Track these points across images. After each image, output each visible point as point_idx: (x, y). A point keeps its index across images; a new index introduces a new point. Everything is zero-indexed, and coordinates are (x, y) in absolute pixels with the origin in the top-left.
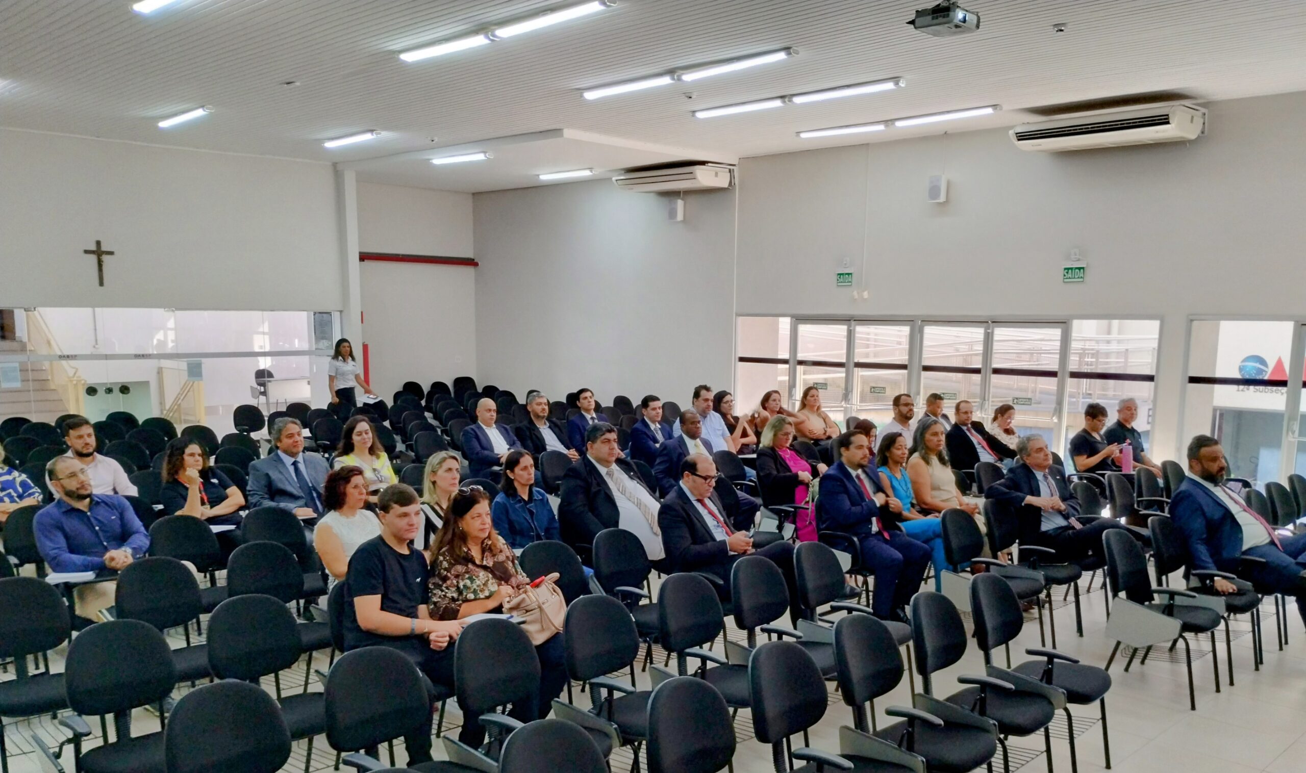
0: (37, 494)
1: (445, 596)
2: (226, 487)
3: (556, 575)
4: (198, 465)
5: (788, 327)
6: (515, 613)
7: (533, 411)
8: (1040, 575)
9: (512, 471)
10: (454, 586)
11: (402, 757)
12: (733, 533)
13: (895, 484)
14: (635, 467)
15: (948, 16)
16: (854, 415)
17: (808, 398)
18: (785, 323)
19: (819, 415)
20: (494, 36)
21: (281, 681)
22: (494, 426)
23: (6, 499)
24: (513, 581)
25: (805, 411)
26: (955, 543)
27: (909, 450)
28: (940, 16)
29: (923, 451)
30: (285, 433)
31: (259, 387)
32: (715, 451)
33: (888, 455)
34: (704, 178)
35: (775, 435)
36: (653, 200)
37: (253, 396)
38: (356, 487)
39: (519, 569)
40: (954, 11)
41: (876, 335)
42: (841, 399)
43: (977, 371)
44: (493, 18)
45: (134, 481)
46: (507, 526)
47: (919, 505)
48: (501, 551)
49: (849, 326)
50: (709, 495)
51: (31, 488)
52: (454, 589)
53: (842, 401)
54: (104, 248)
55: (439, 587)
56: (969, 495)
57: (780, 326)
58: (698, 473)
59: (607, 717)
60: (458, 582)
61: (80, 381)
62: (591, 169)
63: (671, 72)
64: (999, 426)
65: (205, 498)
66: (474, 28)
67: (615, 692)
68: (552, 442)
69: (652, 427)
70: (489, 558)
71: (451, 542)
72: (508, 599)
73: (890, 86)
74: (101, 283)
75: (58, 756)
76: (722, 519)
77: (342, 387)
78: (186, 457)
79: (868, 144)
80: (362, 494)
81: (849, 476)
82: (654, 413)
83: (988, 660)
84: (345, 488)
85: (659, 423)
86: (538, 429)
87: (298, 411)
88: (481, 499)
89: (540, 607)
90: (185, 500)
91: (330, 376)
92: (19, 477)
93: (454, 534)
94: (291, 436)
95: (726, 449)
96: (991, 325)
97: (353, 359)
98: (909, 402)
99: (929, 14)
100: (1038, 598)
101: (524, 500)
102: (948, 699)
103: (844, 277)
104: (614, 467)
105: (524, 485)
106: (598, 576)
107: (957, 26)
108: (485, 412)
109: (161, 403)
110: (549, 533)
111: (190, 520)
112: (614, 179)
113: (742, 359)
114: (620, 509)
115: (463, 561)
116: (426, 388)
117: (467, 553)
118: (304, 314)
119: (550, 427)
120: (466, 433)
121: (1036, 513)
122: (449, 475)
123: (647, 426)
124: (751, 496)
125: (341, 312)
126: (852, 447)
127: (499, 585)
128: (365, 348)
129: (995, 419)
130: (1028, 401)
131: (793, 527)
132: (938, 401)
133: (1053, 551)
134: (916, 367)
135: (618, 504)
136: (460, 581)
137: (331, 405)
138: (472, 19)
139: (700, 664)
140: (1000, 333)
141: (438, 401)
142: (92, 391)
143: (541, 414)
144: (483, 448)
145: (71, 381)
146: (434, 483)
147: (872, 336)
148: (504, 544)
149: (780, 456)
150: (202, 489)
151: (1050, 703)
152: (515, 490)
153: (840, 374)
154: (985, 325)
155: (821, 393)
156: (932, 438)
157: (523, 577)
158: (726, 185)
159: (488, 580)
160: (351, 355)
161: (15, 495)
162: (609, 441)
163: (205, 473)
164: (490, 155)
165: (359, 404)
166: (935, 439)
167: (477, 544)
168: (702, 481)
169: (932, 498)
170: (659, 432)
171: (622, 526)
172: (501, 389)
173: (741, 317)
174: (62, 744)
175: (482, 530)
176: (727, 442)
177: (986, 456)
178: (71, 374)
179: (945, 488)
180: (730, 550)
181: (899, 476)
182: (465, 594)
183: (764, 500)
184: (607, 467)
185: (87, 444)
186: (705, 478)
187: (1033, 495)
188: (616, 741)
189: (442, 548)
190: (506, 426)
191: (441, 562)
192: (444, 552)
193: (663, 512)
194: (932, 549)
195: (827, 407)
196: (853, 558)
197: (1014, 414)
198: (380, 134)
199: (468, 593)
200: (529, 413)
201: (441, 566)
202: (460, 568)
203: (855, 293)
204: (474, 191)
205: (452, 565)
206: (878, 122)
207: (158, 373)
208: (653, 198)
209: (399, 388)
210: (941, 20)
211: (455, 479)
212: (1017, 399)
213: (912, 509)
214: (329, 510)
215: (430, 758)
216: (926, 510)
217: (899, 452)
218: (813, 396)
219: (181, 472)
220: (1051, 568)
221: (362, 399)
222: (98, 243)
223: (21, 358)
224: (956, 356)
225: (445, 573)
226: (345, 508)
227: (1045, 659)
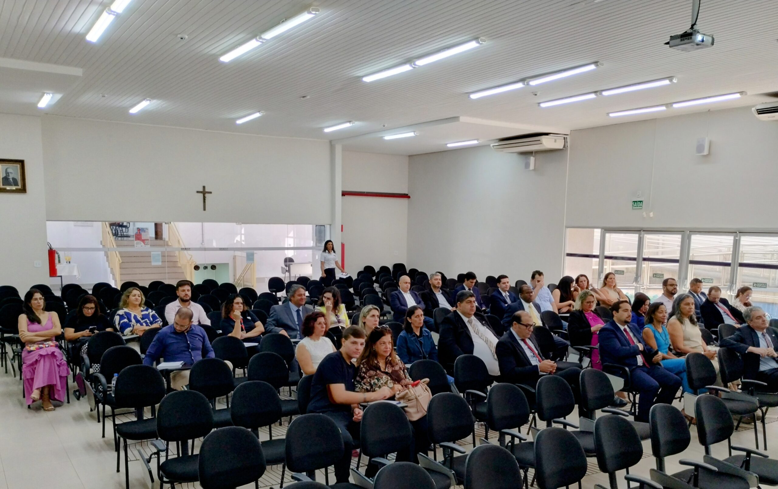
0: (160, 322)
1: (362, 388)
2: (255, 321)
3: (427, 380)
4: (240, 309)
5: (599, 234)
6: (402, 401)
7: (432, 283)
8: (756, 400)
9: (410, 318)
10: (368, 383)
11: (333, 480)
12: (543, 360)
13: (658, 335)
14: (486, 318)
15: (691, 38)
16: (642, 291)
17: (608, 279)
18: (597, 232)
19: (615, 290)
20: (415, 65)
21: (272, 432)
22: (409, 292)
23: (144, 324)
24: (403, 382)
25: (606, 288)
26: (695, 376)
27: (669, 314)
28: (686, 39)
29: (679, 315)
30: (297, 293)
31: (286, 268)
32: (542, 311)
33: (653, 316)
34: (547, 143)
35: (582, 303)
36: (516, 157)
37: (283, 273)
38: (320, 323)
39: (407, 375)
40: (695, 35)
41: (663, 240)
42: (633, 280)
43: (728, 265)
44: (415, 54)
45: (209, 317)
46: (406, 350)
47: (674, 349)
48: (397, 364)
49: (640, 235)
50: (529, 336)
51: (157, 318)
52: (368, 385)
53: (634, 282)
54: (207, 190)
55: (359, 382)
56: (712, 345)
57: (595, 234)
58: (522, 323)
59: (449, 466)
60: (370, 380)
61: (193, 262)
62: (477, 140)
63: (522, 80)
64: (740, 301)
65: (244, 327)
66: (404, 61)
67: (455, 452)
68: (443, 302)
69: (504, 294)
70: (389, 367)
71: (368, 357)
72: (398, 392)
73: (667, 82)
74: (204, 209)
75: (149, 461)
76: (537, 352)
77: (327, 267)
78: (235, 305)
79: (656, 119)
80: (323, 328)
81: (619, 329)
82: (504, 285)
83: (707, 451)
84: (314, 324)
85: (508, 292)
86: (435, 294)
87: (303, 281)
88: (386, 334)
89: (416, 398)
90: (233, 328)
91: (321, 262)
92: (151, 312)
93: (370, 352)
94: (300, 295)
95: (552, 310)
96: (739, 234)
97: (334, 252)
98: (674, 283)
99: (679, 38)
100: (754, 415)
101: (417, 335)
102: (675, 475)
103: (637, 203)
104: (473, 318)
105: (417, 327)
106: (456, 383)
107: (698, 45)
108: (404, 284)
109: (234, 276)
110: (431, 355)
111: (235, 339)
112: (491, 145)
113: (569, 255)
114: (474, 343)
115: (374, 369)
116: (377, 269)
117: (377, 364)
118: (311, 226)
119: (442, 293)
120: (392, 296)
121: (756, 358)
122: (373, 319)
123: (501, 294)
124: (564, 339)
125: (330, 225)
126: (620, 310)
127: (394, 384)
128: (343, 246)
129: (737, 296)
130: (764, 285)
131: (589, 360)
132: (698, 283)
133: (766, 384)
134: (685, 262)
135: (473, 340)
136: (372, 380)
137: (322, 278)
138: (402, 56)
139: (510, 439)
140: (745, 240)
141: (382, 276)
142: (197, 268)
143: (437, 286)
144: (402, 305)
145: (189, 262)
146: (364, 323)
147: (661, 242)
148: (399, 360)
149: (585, 317)
150: (242, 322)
151: (748, 483)
152: (412, 329)
153: (633, 265)
154: (735, 234)
155: (617, 276)
156: (686, 306)
157: (409, 380)
158: (561, 147)
159: (388, 381)
160: (333, 249)
161: (148, 322)
162: (471, 302)
163: (244, 314)
164: (417, 134)
165: (337, 278)
166: (687, 307)
167: (383, 359)
168: (525, 327)
169: (684, 345)
170: (508, 298)
171: (475, 354)
172: (420, 271)
173: (568, 229)
174: (151, 455)
175: (386, 352)
176: (552, 305)
177: (729, 320)
178: (189, 259)
179: (695, 339)
180: (540, 371)
181: (660, 330)
182: (374, 388)
183: (571, 342)
184: (469, 318)
185: (186, 295)
186: (526, 326)
187: (754, 346)
188: (453, 481)
189: (362, 360)
190: (416, 293)
191: (362, 368)
192: (364, 362)
193: (499, 345)
194: (682, 379)
195: (621, 286)
196: (625, 381)
197: (751, 293)
198: (354, 123)
199: (376, 387)
200: (430, 285)
201: (361, 370)
202: (372, 372)
203: (644, 214)
204: (410, 154)
205: (367, 371)
206: (662, 105)
207: (234, 258)
208: (515, 156)
209: (362, 269)
210: (686, 41)
211: (376, 321)
212: (756, 283)
213: (670, 352)
214: (305, 336)
215: (348, 481)
216: (679, 354)
217: (661, 315)
218: (611, 279)
219: (232, 313)
220: (765, 395)
221: (339, 275)
222: (204, 187)
223: (163, 249)
224: (720, 255)
225: (363, 375)
226: (314, 335)
227: (744, 453)
